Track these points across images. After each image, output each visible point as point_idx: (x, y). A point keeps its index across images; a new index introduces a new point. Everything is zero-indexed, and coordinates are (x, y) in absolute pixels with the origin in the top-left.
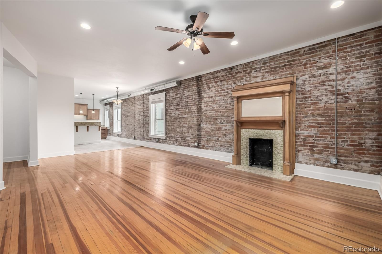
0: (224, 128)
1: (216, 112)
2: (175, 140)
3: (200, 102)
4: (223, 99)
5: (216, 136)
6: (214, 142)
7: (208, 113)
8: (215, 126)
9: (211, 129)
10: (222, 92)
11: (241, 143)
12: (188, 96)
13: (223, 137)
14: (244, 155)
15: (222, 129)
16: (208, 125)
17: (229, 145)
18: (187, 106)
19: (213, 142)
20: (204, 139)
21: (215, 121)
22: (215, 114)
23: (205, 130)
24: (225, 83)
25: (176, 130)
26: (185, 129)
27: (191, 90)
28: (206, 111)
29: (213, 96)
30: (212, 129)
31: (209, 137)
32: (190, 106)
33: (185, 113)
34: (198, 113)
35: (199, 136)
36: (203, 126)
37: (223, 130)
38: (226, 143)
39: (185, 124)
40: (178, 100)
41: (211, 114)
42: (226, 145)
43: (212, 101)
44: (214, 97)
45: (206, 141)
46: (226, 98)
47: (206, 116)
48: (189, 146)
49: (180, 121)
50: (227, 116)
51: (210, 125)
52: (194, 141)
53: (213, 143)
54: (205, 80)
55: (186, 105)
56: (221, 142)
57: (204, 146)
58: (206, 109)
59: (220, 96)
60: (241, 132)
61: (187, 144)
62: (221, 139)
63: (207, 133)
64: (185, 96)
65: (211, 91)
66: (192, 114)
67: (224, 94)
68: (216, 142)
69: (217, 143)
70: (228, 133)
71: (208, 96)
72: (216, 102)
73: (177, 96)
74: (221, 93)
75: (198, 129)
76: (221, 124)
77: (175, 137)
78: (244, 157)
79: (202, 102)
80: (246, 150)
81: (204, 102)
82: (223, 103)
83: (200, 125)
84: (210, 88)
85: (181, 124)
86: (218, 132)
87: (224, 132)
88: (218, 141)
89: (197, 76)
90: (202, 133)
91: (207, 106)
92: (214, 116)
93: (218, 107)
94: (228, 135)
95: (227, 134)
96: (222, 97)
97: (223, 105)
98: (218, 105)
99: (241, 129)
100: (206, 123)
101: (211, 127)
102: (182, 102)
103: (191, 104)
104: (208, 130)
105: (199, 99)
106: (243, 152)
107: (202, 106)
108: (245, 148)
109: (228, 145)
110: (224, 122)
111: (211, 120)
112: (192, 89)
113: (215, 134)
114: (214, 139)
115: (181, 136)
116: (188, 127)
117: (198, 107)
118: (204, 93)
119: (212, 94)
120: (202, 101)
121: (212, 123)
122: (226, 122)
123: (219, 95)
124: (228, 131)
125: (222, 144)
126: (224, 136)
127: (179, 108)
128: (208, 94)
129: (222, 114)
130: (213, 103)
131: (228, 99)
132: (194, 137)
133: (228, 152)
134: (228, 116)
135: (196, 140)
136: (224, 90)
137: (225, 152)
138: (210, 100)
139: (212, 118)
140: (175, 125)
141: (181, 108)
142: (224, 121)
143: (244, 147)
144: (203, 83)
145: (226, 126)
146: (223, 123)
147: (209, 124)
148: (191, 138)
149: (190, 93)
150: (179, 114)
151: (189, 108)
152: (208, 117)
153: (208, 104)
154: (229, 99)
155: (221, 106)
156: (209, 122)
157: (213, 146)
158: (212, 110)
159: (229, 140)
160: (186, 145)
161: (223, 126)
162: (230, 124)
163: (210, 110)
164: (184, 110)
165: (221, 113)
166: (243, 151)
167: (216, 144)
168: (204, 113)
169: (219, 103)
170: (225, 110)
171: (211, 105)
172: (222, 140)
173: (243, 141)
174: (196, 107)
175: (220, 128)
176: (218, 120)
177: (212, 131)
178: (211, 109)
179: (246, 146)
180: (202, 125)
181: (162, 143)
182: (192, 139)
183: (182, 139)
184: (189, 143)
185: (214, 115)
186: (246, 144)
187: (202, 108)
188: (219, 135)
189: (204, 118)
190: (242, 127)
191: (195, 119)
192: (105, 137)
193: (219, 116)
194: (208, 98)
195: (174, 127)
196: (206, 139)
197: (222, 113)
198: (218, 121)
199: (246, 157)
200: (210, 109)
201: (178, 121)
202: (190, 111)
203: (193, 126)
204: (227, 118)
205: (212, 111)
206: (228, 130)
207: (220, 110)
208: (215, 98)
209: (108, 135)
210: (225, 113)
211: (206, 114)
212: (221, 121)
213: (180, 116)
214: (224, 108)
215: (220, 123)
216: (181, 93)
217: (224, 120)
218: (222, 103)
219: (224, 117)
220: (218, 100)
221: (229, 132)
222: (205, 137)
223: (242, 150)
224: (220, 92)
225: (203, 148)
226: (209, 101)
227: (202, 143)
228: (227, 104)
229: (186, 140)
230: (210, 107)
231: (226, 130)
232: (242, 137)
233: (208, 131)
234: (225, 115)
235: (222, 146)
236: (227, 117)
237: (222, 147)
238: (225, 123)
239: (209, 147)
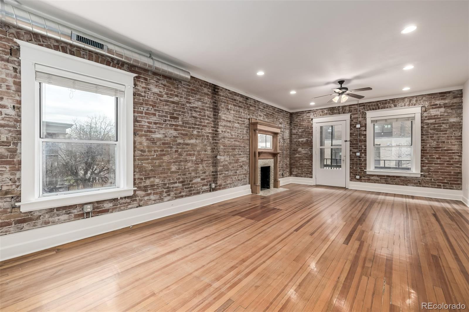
1: (234, 140)
2: (165, 190)
3: (216, 124)
4: (240, 127)
5: (234, 170)
7: (226, 142)
8: (233, 158)
9: (229, 161)
10: (240, 119)
12: (197, 108)
13: (240, 170)
15: (240, 161)
16: (226, 156)
17: (245, 178)
18: (196, 124)
21: (233, 151)
22: (233, 143)
23: (223, 163)
24: (241, 110)
25: (169, 169)
26: (189, 164)
27: (202, 101)
28: (224, 138)
29: (232, 121)
31: (227, 172)
32: (201, 125)
33: (191, 137)
34: (213, 140)
35: (214, 173)
36: (220, 159)
37: (241, 162)
39: (190, 155)
40: (175, 108)
41: (230, 143)
43: (230, 127)
44: (232, 123)
45: (223, 178)
48: (198, 193)
49: (179, 150)
51: (228, 157)
52: (206, 183)
53: (232, 178)
54: (223, 96)
55: (193, 122)
56: (239, 175)
57: (220, 186)
58: (224, 135)
59: (238, 123)
61: (194, 190)
62: (239, 172)
63: (225, 167)
64: (191, 105)
65: (229, 113)
66: (204, 139)
69: (235, 178)
71: (226, 119)
72: (234, 129)
73: (171, 100)
75: (213, 163)
76: (239, 155)
77: (165, 184)
79: (219, 125)
81: (222, 126)
82: (241, 132)
83: (216, 157)
84: (228, 109)
85: (182, 157)
86: (236, 164)
87: (241, 164)
88: (236, 175)
89: (212, 84)
90: (219, 168)
91: (225, 132)
92: (232, 146)
93: (236, 135)
95: (244, 166)
96: (239, 125)
97: (240, 134)
98: (236, 133)
99: (259, 160)
100: (224, 154)
101: (229, 159)
102: (184, 115)
103: (203, 124)
104: (226, 163)
105: (214, 119)
107: (220, 130)
110: (241, 153)
111: (229, 150)
112: (204, 100)
113: (233, 167)
114: (232, 174)
115: (181, 180)
116: (196, 161)
117: (213, 130)
118: (221, 113)
119: (231, 118)
120: (220, 124)
121: (231, 153)
122: (243, 152)
126: (241, 168)
127: (177, 123)
128: (226, 116)
131: (244, 129)
132: (207, 176)
133: (244, 185)
134: (244, 147)
135: (210, 179)
137: (242, 185)
139: (230, 148)
140: (166, 158)
141: (181, 126)
142: (241, 152)
144: (221, 99)
145: (243, 157)
146: (240, 155)
147: (228, 155)
148: (202, 178)
149: (200, 103)
150: (177, 135)
151: (199, 129)
152: (226, 146)
153: (227, 129)
156: (228, 152)
157: (231, 182)
159: (245, 172)
160: (193, 192)
162: (246, 155)
164: (190, 130)
167: (234, 179)
168: (221, 141)
169: (237, 131)
171: (229, 131)
174: (211, 130)
175: (238, 160)
176: (237, 150)
177: (230, 163)
178: (229, 137)
180: (219, 157)
181: (112, 212)
182: (203, 179)
183: (183, 185)
184: (198, 188)
187: (219, 134)
188: (237, 168)
189: (222, 147)
191: (209, 148)
193: (237, 146)
194: (226, 121)
195: (163, 163)
196: (224, 175)
197: (240, 143)
198: (236, 152)
201: (174, 150)
202: (200, 134)
203: (206, 159)
205: (231, 139)
207: (238, 139)
211: (224, 142)
212: (239, 152)
213: (180, 141)
214: (241, 137)
216: (181, 97)
217: (241, 150)
218: (239, 132)
220: (236, 128)
221: (245, 163)
222: (222, 174)
224: (237, 118)
225: (220, 189)
226: (228, 126)
227: (218, 182)
228: (244, 134)
229: (193, 184)
230: (228, 133)
231: (243, 161)
233: (226, 165)
234: (242, 145)
239: (227, 184)
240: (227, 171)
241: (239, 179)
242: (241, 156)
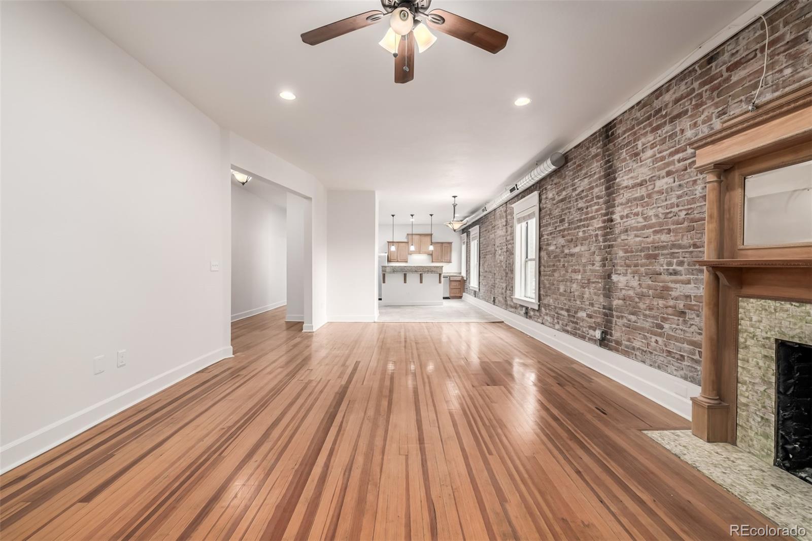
0: (679, 290)
1: (654, 232)
2: (556, 315)
3: (610, 204)
4: (677, 183)
5: (653, 317)
6: (646, 334)
7: (632, 239)
8: (651, 283)
9: (638, 290)
10: (676, 157)
11: (740, 356)
12: (583, 191)
13: (676, 322)
14: (752, 408)
15: (674, 294)
16: (629, 276)
18: (581, 220)
19: (646, 336)
20: (620, 320)
21: (651, 264)
22: (650, 239)
23: (624, 292)
24: (685, 123)
25: (559, 289)
26: (574, 286)
27: (589, 174)
28: (627, 231)
29: (648, 178)
30: (642, 292)
31: (633, 318)
32: (587, 219)
33: (573, 241)
34: (605, 241)
35: (607, 311)
36: (618, 281)
37: (676, 299)
38: (685, 345)
39: (575, 271)
40: (563, 207)
41: (641, 242)
42: (685, 351)
43: (642, 198)
44: (648, 183)
45: (624, 329)
46: (691, 177)
47: (627, 247)
48: (583, 337)
49: (566, 265)
50: (690, 247)
51: (637, 278)
52: (594, 325)
53: (645, 338)
54: (624, 132)
55: (578, 218)
56: (669, 337)
57: (618, 343)
58: (626, 224)
59: (669, 174)
60: (741, 310)
61: (579, 330)
62: (670, 328)
63: (628, 303)
64: (577, 192)
65: (639, 164)
66: (591, 242)
67: (682, 163)
68: (654, 338)
69: (657, 342)
70: (695, 308)
71: (630, 183)
72: (655, 196)
73: (561, 197)
74: (673, 163)
75: (604, 289)
76: (671, 274)
77: (556, 308)
78: (751, 420)
79: (616, 205)
80: (762, 389)
81: (622, 204)
82: (679, 197)
83: (609, 276)
84: (637, 154)
85: (569, 273)
86: (661, 302)
87: (681, 305)
88: (660, 335)
89: (603, 128)
90: (616, 303)
91: (627, 216)
92: (648, 249)
93: (660, 215)
94: (694, 316)
95: (690, 315)
96: (674, 178)
97: (678, 206)
98: (660, 209)
99: (740, 299)
100: (624, 271)
101: (639, 284)
102: (569, 212)
103: (590, 215)
104: (631, 293)
105: (608, 196)
106: (748, 397)
107: (616, 217)
108: (757, 380)
109: (694, 354)
110: (679, 268)
111: (639, 261)
112: (592, 170)
113: (651, 309)
114: (647, 325)
115: (567, 307)
116: (581, 280)
117: (604, 222)
118: (621, 175)
119: (643, 172)
120: (616, 202)
121: (643, 269)
122: (686, 266)
123: (663, 173)
124: (693, 303)
125: (673, 347)
126: (681, 319)
127: (564, 227)
128: (632, 175)
129: (673, 239)
130: (645, 204)
131: (695, 182)
132: (595, 312)
133: (691, 381)
134: (695, 245)
135: (599, 320)
136: (683, 152)
137: (682, 377)
138: (638, 195)
139: (643, 254)
140: (556, 274)
141: (569, 229)
142: (681, 263)
143: (754, 378)
144: (619, 144)
145: (688, 282)
146: (675, 273)
147: (634, 273)
148: (588, 313)
149: (586, 181)
150: (565, 244)
151: (584, 226)
152: (632, 252)
153: (633, 208)
154: (699, 182)
155: (673, 210)
156: (635, 266)
157: (645, 349)
158: (644, 228)
160: (578, 332)
161: (676, 282)
163: (637, 229)
164: (575, 233)
165: (672, 234)
166: (747, 390)
167: (653, 344)
168: (619, 240)
169: (666, 200)
170: (686, 224)
171: (639, 209)
172: (673, 334)
173: (746, 347)
174: (600, 221)
175: (667, 289)
176: (662, 260)
177: (642, 296)
178: (639, 225)
179: (760, 373)
180: (614, 278)
181: (532, 320)
182: (590, 316)
183: (569, 315)
184: (584, 329)
185: (648, 244)
186: (761, 364)
187: (614, 225)
188: (662, 315)
189: (621, 254)
190: (747, 290)
191: (598, 258)
192: (459, 295)
193: (664, 247)
194: (633, 187)
195: (554, 280)
197: (675, 236)
198: (661, 265)
199: (759, 419)
200: (636, 225)
201: (562, 264)
202: (587, 234)
203: (594, 280)
204: (691, 252)
205: (644, 230)
206: (695, 296)
207: (667, 224)
208: (652, 186)
209: (464, 292)
210: (683, 236)
211: (626, 241)
212: (670, 264)
213: (566, 251)
214: (682, 214)
215: (668, 269)
216: (568, 187)
217: (681, 259)
218: (674, 200)
219: (679, 251)
220: (661, 192)
221: (699, 306)
222: (622, 317)
223: (745, 387)
224: (667, 161)
225: (617, 350)
226: (635, 199)
227: (613, 332)
228: (693, 201)
229: (578, 318)
230: (636, 217)
231: (688, 297)
232: (746, 331)
233: (631, 298)
234: (685, 242)
235: (673, 355)
236: (691, 249)
237: (674, 357)
238: (683, 272)
239: (633, 348)
240: (633, 314)
241: (669, 352)
242: (679, 277)
